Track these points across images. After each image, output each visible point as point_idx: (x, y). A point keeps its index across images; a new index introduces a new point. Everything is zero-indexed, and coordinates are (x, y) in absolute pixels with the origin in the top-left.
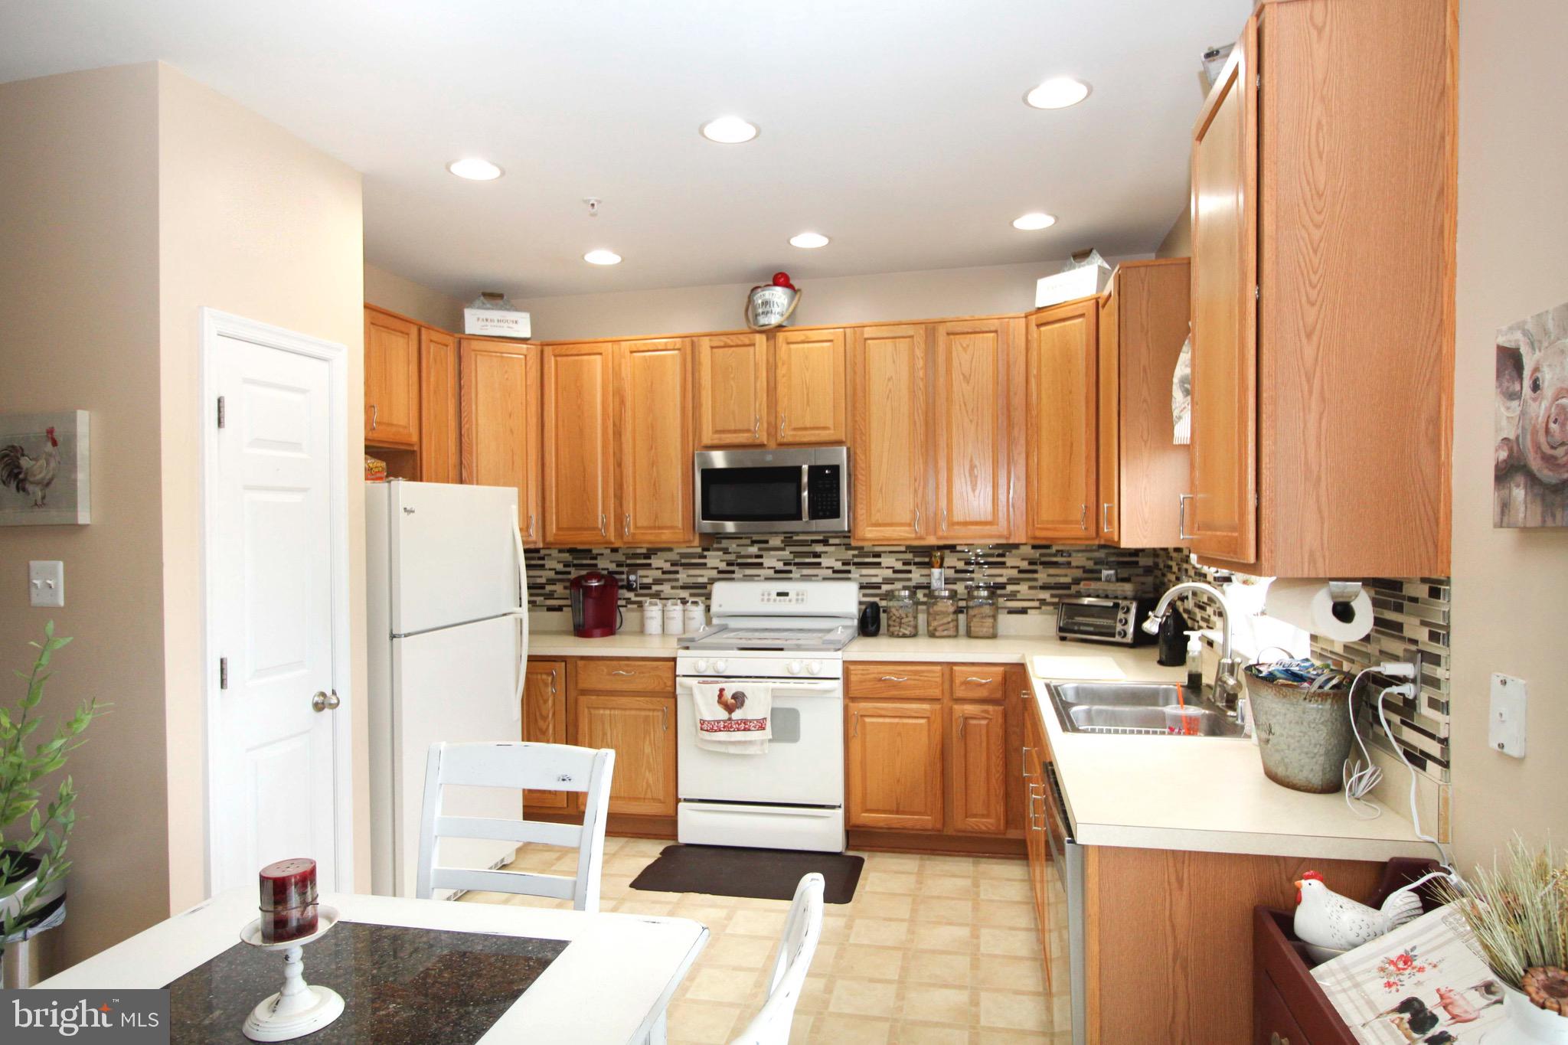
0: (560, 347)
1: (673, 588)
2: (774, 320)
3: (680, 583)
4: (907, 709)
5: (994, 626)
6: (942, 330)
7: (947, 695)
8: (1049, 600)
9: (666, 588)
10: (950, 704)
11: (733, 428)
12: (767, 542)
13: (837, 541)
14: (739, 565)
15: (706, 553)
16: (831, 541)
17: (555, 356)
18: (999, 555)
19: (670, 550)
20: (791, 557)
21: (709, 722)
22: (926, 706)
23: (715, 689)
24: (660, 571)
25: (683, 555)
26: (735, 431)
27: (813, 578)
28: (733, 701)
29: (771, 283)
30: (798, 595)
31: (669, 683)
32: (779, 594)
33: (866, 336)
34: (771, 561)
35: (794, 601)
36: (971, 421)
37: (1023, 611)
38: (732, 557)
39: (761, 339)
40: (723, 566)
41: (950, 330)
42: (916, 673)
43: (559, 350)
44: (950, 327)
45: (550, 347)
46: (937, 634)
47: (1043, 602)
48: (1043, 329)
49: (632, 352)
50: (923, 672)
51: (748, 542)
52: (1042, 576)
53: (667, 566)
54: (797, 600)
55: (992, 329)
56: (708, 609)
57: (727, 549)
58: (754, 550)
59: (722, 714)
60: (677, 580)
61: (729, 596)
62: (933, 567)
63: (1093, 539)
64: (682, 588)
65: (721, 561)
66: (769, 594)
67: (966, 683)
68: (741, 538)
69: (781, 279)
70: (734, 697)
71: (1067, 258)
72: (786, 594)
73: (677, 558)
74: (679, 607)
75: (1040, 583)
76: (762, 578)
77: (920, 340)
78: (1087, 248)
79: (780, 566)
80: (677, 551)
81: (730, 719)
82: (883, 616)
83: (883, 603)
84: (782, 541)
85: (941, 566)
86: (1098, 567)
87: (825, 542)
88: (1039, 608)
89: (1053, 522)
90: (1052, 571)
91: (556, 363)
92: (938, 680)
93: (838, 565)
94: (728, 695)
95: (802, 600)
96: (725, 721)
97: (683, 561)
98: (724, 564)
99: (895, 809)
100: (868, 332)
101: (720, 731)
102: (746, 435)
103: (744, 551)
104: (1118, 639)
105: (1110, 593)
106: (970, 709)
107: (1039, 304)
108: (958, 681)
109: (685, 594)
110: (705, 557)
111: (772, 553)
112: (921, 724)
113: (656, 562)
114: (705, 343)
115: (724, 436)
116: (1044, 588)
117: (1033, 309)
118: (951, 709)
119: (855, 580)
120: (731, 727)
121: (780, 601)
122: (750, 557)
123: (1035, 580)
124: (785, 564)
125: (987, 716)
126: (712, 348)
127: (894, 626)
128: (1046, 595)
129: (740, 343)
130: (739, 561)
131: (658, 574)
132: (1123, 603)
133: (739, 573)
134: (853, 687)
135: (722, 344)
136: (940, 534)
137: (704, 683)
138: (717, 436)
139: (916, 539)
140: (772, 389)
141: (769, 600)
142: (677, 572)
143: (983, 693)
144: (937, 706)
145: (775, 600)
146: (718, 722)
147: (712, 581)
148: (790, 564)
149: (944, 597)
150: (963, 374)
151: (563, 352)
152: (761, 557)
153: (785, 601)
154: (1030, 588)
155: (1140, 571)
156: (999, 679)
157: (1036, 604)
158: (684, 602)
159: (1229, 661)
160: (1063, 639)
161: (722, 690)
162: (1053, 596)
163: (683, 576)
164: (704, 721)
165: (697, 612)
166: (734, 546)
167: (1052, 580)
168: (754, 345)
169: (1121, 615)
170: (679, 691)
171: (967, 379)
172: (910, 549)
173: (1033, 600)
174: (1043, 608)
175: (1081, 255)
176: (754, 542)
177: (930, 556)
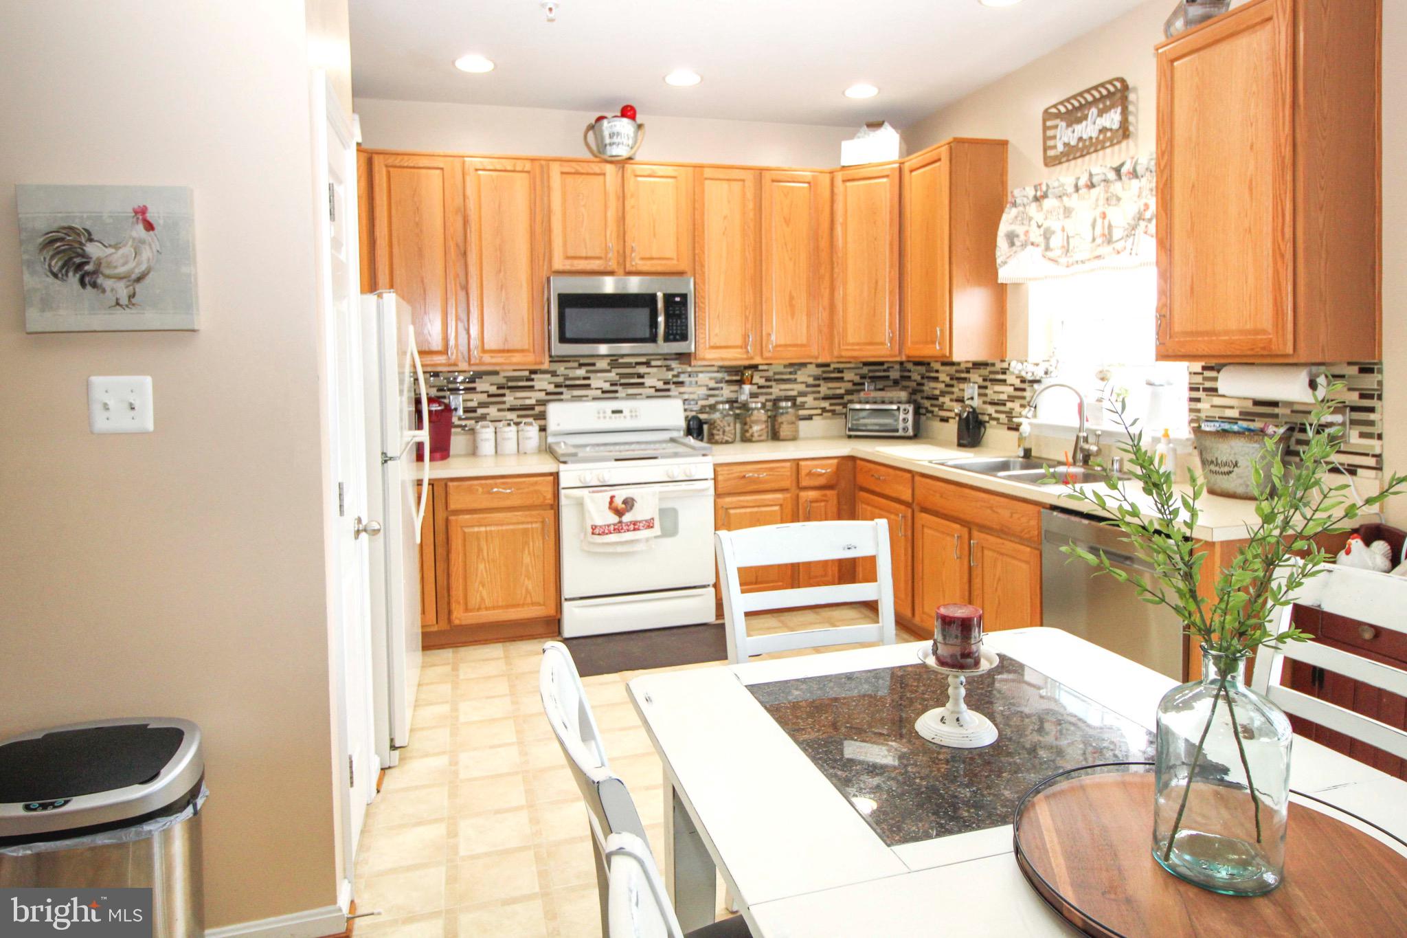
0: (393, 157)
1: (499, 410)
2: (621, 151)
3: (507, 406)
4: (764, 500)
5: (797, 431)
6: (767, 176)
7: (794, 484)
8: (828, 408)
9: (492, 411)
10: (797, 491)
11: (584, 255)
12: (594, 364)
13: (659, 363)
14: (567, 386)
15: (533, 376)
16: (653, 363)
17: (387, 166)
18: (791, 373)
19: (496, 373)
20: (617, 378)
21: (601, 527)
22: (779, 496)
23: (604, 497)
24: (486, 395)
25: (509, 379)
26: (586, 258)
27: (638, 397)
28: (623, 506)
29: (619, 114)
30: (631, 411)
31: (549, 496)
32: (614, 412)
33: (706, 176)
34: (598, 382)
35: (628, 418)
36: (791, 259)
37: (810, 418)
38: (560, 380)
39: (609, 169)
40: (551, 388)
41: (774, 178)
42: (771, 469)
43: (391, 161)
44: (775, 175)
45: (381, 156)
46: (754, 439)
47: (824, 410)
48: (848, 184)
49: (477, 170)
50: (777, 468)
51: (576, 364)
52: (824, 389)
53: (493, 390)
54: (632, 416)
55: (807, 180)
56: (543, 429)
57: (555, 372)
58: (581, 372)
59: (613, 519)
60: (504, 403)
61: (562, 415)
62: (744, 383)
63: (895, 356)
64: (509, 410)
65: (550, 383)
66: (604, 412)
67: (810, 474)
68: (569, 361)
69: (628, 112)
70: (625, 502)
71: (860, 126)
72: (620, 412)
73: (504, 381)
74: (514, 428)
75: (822, 395)
76: (590, 398)
77: (750, 184)
78: (881, 120)
79: (607, 386)
80: (502, 374)
81: (620, 522)
82: (705, 427)
83: (703, 416)
84: (609, 364)
85: (751, 383)
86: (862, 381)
87: (647, 364)
88: (821, 415)
89: (858, 344)
90: (831, 385)
91: (388, 173)
92: (789, 474)
93: (660, 385)
94: (618, 502)
95: (636, 416)
96: (614, 525)
97: (510, 384)
98: (552, 386)
99: (754, 581)
100: (708, 173)
101: (611, 533)
102: (598, 262)
103: (572, 374)
104: (901, 433)
105: (886, 400)
106: (812, 494)
107: (844, 162)
108: (803, 472)
109: (512, 416)
110: (532, 380)
111: (599, 375)
112: (774, 511)
113: (481, 385)
114: (556, 169)
115: (576, 262)
116: (825, 398)
117: (839, 167)
118: (798, 496)
119: (675, 397)
120: (622, 529)
121: (615, 418)
122: (578, 378)
123: (819, 392)
124: (612, 385)
125: (824, 498)
126: (562, 173)
127: (718, 435)
128: (826, 404)
129: (591, 171)
130: (568, 383)
131: (484, 397)
132: (902, 407)
133: (567, 394)
134: (720, 485)
135: (573, 171)
136: (766, 354)
137: (593, 492)
138: (568, 262)
139: (747, 359)
140: (622, 219)
141: (605, 417)
142: (504, 395)
143: (822, 481)
144: (788, 495)
145: (610, 418)
146: (609, 526)
147: (543, 403)
148: (616, 385)
149: (756, 408)
150: (784, 218)
151: (397, 163)
152: (588, 378)
153: (620, 417)
154: (815, 399)
155: (891, 383)
156: (834, 468)
157: (819, 411)
158: (517, 424)
159: (1085, 434)
160: (850, 437)
161: (612, 498)
162: (831, 405)
163: (510, 399)
164: (596, 527)
165: (532, 431)
166: (562, 369)
167: (831, 392)
168: (604, 174)
169: (902, 416)
170: (563, 501)
171: (787, 222)
172: (722, 368)
173: (816, 408)
174: (825, 414)
175: (875, 125)
176: (581, 365)
177: (743, 374)
